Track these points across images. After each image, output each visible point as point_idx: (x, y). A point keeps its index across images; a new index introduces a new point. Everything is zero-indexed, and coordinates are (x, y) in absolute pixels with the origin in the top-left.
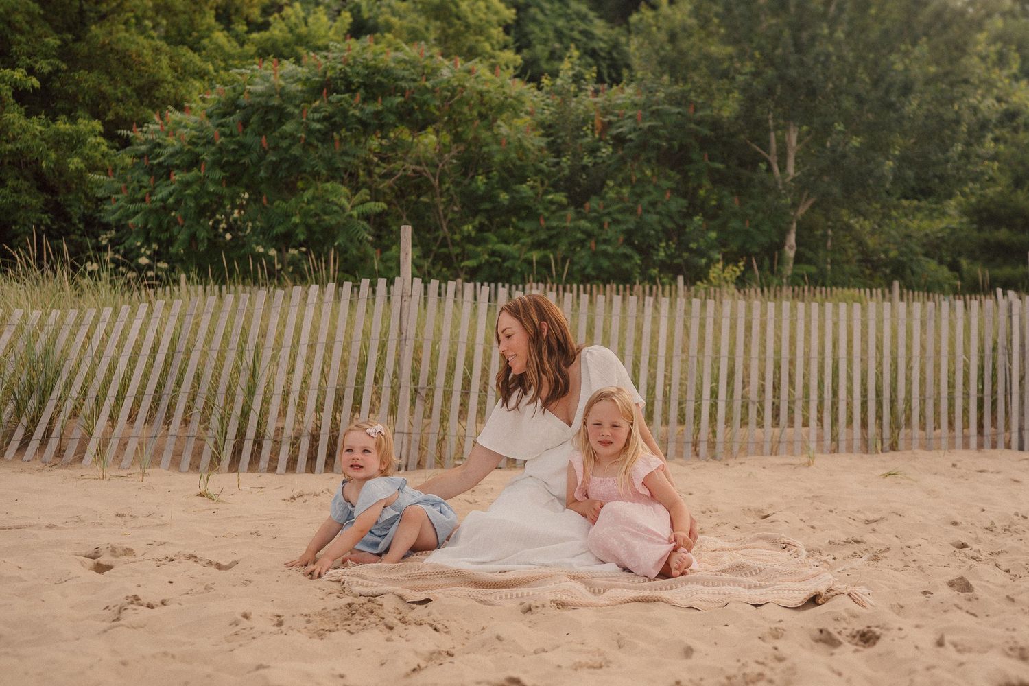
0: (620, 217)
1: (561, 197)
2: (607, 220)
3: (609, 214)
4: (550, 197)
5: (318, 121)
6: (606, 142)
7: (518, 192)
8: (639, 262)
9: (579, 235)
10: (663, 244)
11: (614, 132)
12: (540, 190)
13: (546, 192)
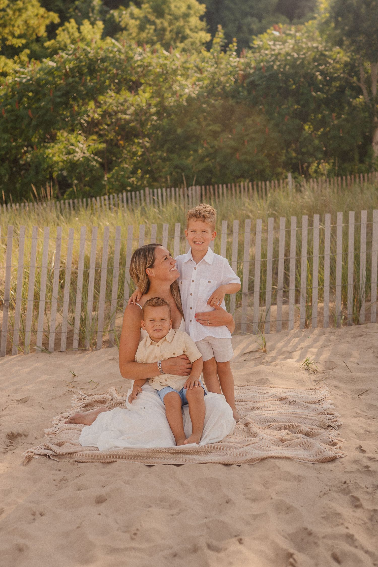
0: (254, 136)
1: (216, 127)
2: (246, 138)
3: (248, 134)
4: (210, 128)
5: (59, 97)
6: (243, 87)
7: (188, 126)
8: (268, 164)
9: (229, 151)
10: (284, 151)
11: (247, 81)
12: (204, 124)
13: (209, 125)
